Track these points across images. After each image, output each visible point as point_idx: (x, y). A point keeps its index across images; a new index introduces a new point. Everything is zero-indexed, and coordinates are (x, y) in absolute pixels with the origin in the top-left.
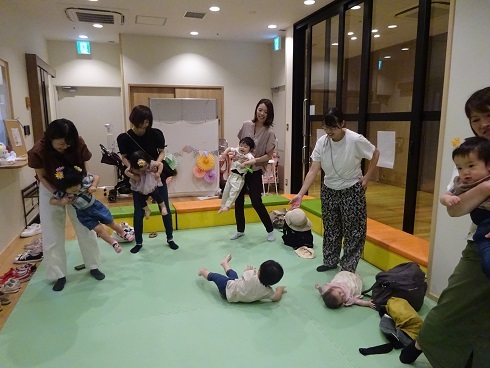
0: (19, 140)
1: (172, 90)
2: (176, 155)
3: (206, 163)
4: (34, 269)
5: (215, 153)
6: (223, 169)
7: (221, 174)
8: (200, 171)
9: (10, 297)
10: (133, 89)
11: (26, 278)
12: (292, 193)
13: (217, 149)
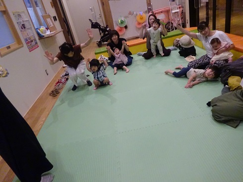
0: (52, 24)
2: (126, 17)
3: (141, 18)
4: (67, 79)
5: (146, 12)
8: (139, 24)
9: (59, 91)
11: (64, 83)
12: (190, 27)
13: (146, 9)
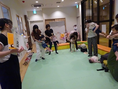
0: (25, 33)
1: (54, 20)
2: (56, 34)
3: (63, 35)
4: (31, 58)
5: (65, 33)
6: (67, 36)
7: (66, 38)
8: (61, 37)
9: (28, 63)
10: (46, 20)
12: (83, 41)
13: (65, 32)
